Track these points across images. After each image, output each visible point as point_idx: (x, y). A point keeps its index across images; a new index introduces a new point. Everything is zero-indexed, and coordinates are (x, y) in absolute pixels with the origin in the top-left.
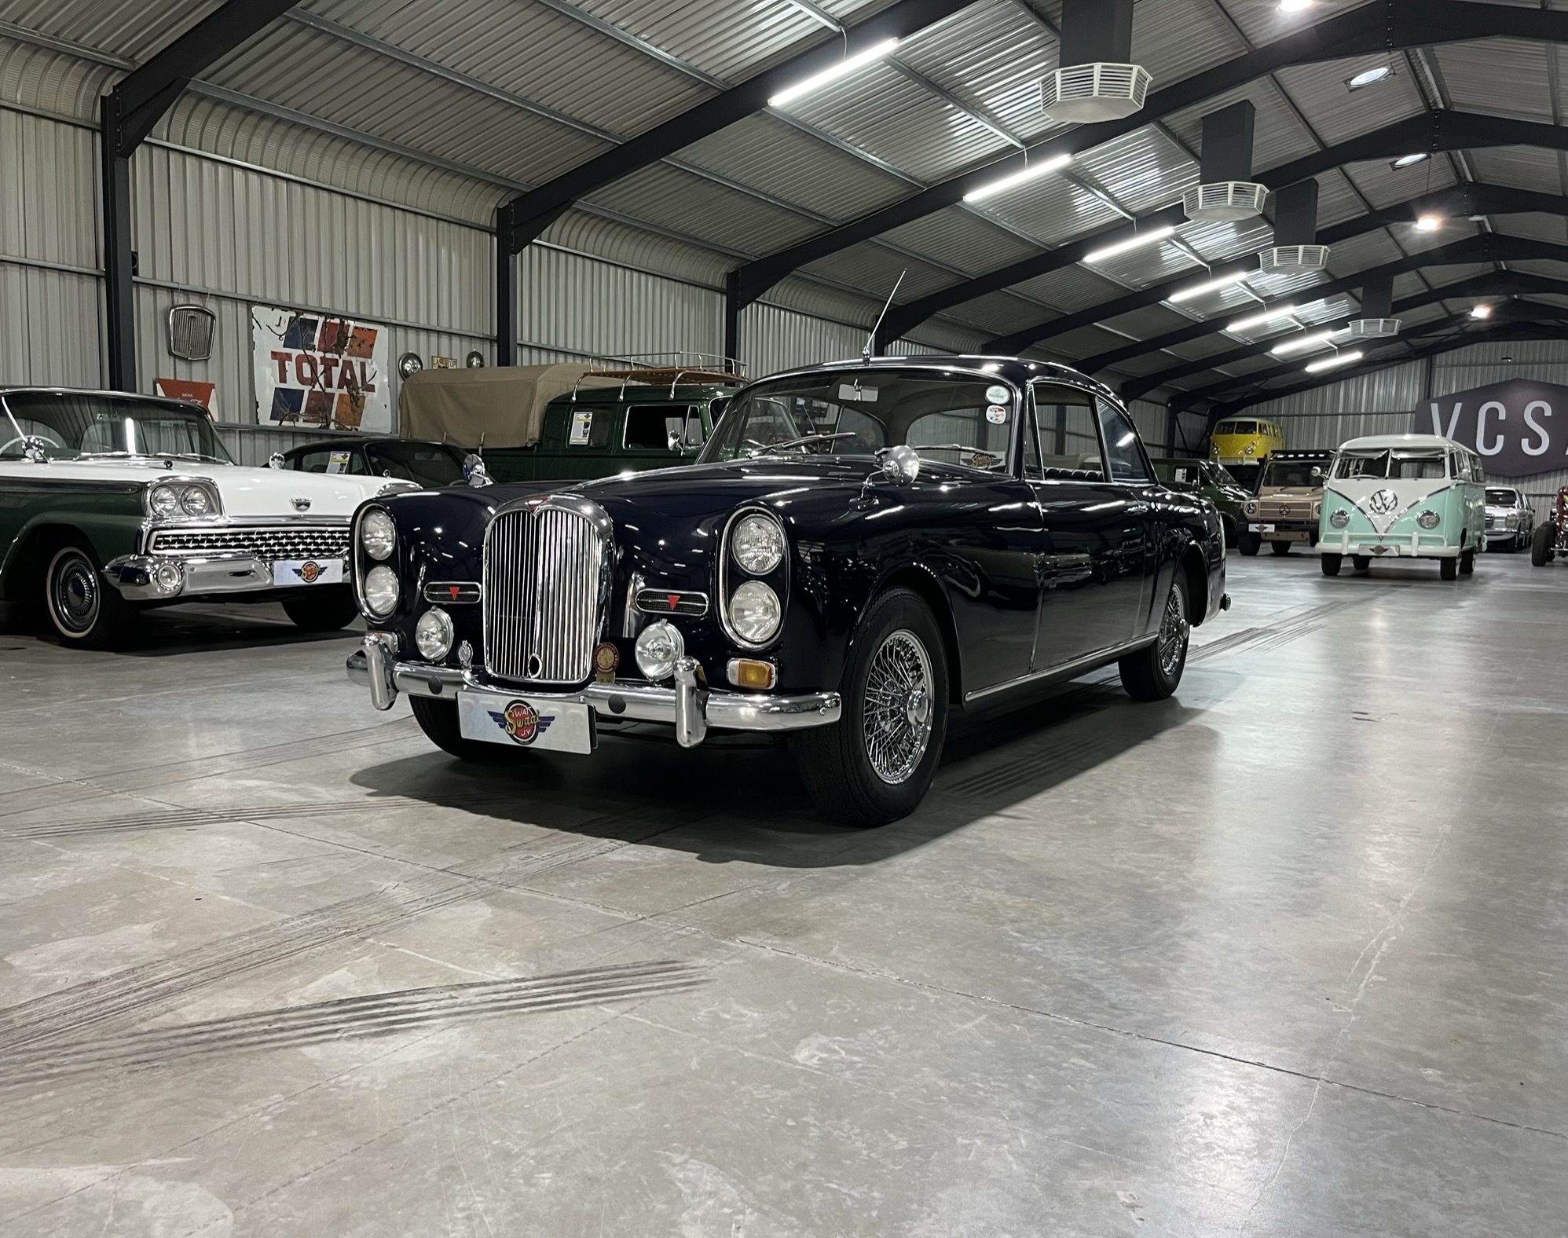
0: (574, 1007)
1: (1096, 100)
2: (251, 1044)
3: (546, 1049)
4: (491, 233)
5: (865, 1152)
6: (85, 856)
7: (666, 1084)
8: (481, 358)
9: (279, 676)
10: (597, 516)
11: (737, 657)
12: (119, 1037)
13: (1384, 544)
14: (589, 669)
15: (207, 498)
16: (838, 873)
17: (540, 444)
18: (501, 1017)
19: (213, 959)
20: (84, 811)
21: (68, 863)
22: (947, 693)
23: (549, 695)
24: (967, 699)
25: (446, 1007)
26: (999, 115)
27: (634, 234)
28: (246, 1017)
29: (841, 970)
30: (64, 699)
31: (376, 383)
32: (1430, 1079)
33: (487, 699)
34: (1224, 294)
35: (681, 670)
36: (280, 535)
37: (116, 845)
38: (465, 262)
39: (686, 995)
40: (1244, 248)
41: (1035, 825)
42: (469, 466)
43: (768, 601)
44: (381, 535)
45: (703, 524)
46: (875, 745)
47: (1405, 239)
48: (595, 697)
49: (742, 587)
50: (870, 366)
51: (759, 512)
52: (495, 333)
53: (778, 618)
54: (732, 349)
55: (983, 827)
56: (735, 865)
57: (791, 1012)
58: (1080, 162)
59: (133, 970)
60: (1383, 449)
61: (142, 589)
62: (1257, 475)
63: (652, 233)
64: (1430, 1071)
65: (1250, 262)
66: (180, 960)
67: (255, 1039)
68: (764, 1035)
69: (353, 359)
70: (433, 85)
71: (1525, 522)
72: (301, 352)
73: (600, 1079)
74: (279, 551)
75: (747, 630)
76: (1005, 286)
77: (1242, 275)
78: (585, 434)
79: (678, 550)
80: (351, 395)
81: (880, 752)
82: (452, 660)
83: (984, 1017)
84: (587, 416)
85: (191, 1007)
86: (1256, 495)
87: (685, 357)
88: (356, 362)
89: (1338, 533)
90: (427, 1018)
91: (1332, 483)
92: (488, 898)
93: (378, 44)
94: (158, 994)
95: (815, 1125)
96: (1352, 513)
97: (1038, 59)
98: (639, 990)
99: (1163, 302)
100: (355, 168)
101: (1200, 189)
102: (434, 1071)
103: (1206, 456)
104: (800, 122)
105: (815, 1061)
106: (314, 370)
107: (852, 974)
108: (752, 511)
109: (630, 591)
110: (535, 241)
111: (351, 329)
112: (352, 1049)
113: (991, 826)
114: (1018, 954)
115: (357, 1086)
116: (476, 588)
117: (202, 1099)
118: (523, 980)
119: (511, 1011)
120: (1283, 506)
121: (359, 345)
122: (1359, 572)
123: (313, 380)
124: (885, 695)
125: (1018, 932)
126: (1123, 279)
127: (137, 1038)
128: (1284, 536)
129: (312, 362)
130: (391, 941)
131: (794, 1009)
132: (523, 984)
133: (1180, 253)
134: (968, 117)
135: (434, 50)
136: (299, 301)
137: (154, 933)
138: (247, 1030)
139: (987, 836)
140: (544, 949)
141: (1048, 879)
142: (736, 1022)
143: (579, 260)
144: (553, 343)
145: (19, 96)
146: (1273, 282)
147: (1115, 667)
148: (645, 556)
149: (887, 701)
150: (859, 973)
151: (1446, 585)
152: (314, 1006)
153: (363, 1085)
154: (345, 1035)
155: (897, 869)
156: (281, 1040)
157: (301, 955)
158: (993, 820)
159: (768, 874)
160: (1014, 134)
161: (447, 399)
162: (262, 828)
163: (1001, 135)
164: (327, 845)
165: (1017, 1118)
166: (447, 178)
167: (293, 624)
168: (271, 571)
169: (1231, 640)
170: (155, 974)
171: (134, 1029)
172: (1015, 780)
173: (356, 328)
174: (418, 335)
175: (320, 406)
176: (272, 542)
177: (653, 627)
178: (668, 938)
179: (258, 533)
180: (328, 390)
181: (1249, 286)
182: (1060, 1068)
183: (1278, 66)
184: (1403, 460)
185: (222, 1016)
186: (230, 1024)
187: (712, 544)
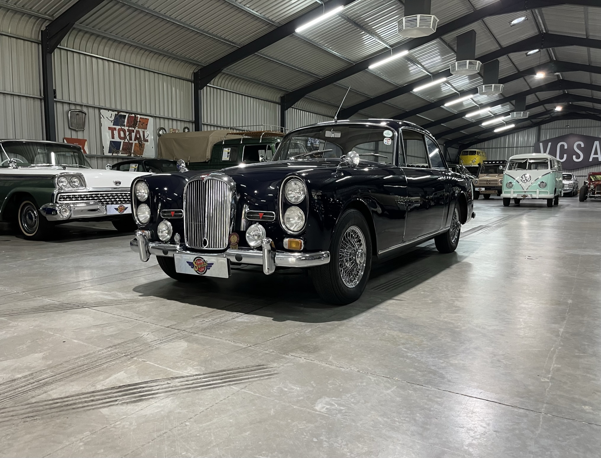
0: (220, 387)
1: (418, 29)
2: (78, 408)
3: (208, 406)
4: (191, 82)
5: (349, 454)
6: (19, 324)
7: (260, 422)
8: (188, 129)
9: (108, 249)
10: (230, 181)
11: (287, 237)
12: (22, 405)
13: (526, 194)
14: (227, 244)
15: (80, 181)
16: (330, 325)
17: (211, 160)
18: (189, 392)
19: (67, 369)
20: (23, 305)
21: (12, 327)
22: (371, 251)
23: (211, 254)
24: (379, 253)
25: (165, 388)
26: (382, 36)
27: (246, 82)
28: (78, 395)
29: (333, 367)
30: (22, 260)
31: (149, 138)
32: (588, 411)
33: (186, 256)
34: (464, 103)
35: (264, 243)
36: (109, 195)
37: (33, 319)
38: (182, 93)
39: (268, 380)
40: (472, 86)
41: (408, 303)
42: (179, 165)
43: (300, 215)
44: (143, 191)
45: (272, 184)
46: (343, 272)
47: (532, 81)
48: (230, 255)
49: (288, 209)
50: (338, 123)
51: (295, 178)
52: (194, 120)
53: (304, 222)
54: (283, 124)
55: (387, 304)
56: (288, 322)
57: (313, 386)
58: (412, 53)
59: (32, 374)
60: (525, 159)
61: (55, 216)
62: (477, 170)
63: (252, 81)
64: (587, 407)
65: (474, 91)
66: (52, 369)
67: (81, 405)
68: (302, 398)
69: (140, 130)
70: (168, 25)
71: (575, 186)
72: (120, 127)
73: (231, 421)
74: (109, 201)
75: (291, 227)
76: (384, 101)
77: (471, 96)
78: (228, 157)
79: (262, 195)
80: (139, 143)
81: (345, 275)
82: (172, 241)
83: (395, 387)
84: (229, 150)
85: (54, 391)
86: (477, 177)
87: (265, 127)
88: (141, 131)
89: (509, 190)
90: (157, 393)
91: (506, 172)
92: (186, 339)
93: (147, 9)
94: (41, 385)
95: (326, 441)
96: (514, 182)
97: (396, 14)
98: (248, 378)
99: (442, 106)
100: (139, 57)
101: (456, 63)
102: (158, 419)
103: (458, 163)
104: (307, 39)
105: (324, 409)
106: (125, 134)
107: (338, 369)
108: (293, 178)
109: (243, 212)
110: (208, 85)
111: (139, 119)
112: (123, 409)
113: (390, 304)
114: (407, 358)
115: (123, 427)
116: (181, 212)
117: (53, 435)
118: (199, 375)
119: (193, 389)
120: (487, 181)
121: (142, 124)
122: (517, 204)
123: (125, 138)
124: (347, 252)
125: (405, 349)
126: (427, 98)
127: (29, 406)
128: (488, 192)
129: (124, 131)
130: (144, 358)
131: (314, 385)
132: (199, 377)
133: (448, 88)
134: (370, 37)
135: (168, 11)
136: (119, 108)
137: (43, 357)
138: (77, 401)
139: (389, 308)
140: (208, 361)
141: (416, 325)
142: (290, 392)
143: (225, 92)
144: (215, 123)
145: (9, 30)
146: (482, 98)
147: (433, 241)
148: (249, 197)
149: (348, 255)
150: (341, 369)
151: (549, 209)
152: (108, 389)
153: (126, 426)
154: (121, 402)
155: (354, 323)
156: (92, 405)
157: (105, 366)
158: (391, 301)
159: (302, 326)
160: (387, 43)
161: (175, 143)
162: (95, 311)
163: (382, 43)
164: (121, 317)
165: (414, 435)
166: (174, 61)
167: (116, 229)
168: (106, 209)
169: (474, 230)
170: (41, 376)
171: (29, 401)
172: (398, 285)
173: (141, 118)
174: (164, 120)
175: (128, 147)
176: (106, 198)
177: (253, 226)
178: (260, 355)
179: (100, 194)
180: (131, 142)
181: (473, 100)
182: (430, 411)
183: (485, 16)
184: (533, 163)
185: (67, 395)
186: (71, 399)
187: (276, 193)
